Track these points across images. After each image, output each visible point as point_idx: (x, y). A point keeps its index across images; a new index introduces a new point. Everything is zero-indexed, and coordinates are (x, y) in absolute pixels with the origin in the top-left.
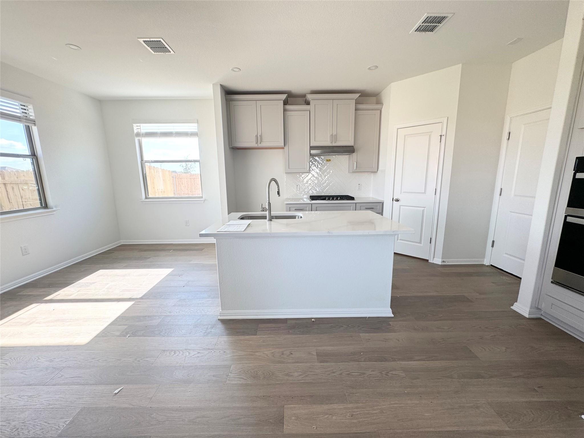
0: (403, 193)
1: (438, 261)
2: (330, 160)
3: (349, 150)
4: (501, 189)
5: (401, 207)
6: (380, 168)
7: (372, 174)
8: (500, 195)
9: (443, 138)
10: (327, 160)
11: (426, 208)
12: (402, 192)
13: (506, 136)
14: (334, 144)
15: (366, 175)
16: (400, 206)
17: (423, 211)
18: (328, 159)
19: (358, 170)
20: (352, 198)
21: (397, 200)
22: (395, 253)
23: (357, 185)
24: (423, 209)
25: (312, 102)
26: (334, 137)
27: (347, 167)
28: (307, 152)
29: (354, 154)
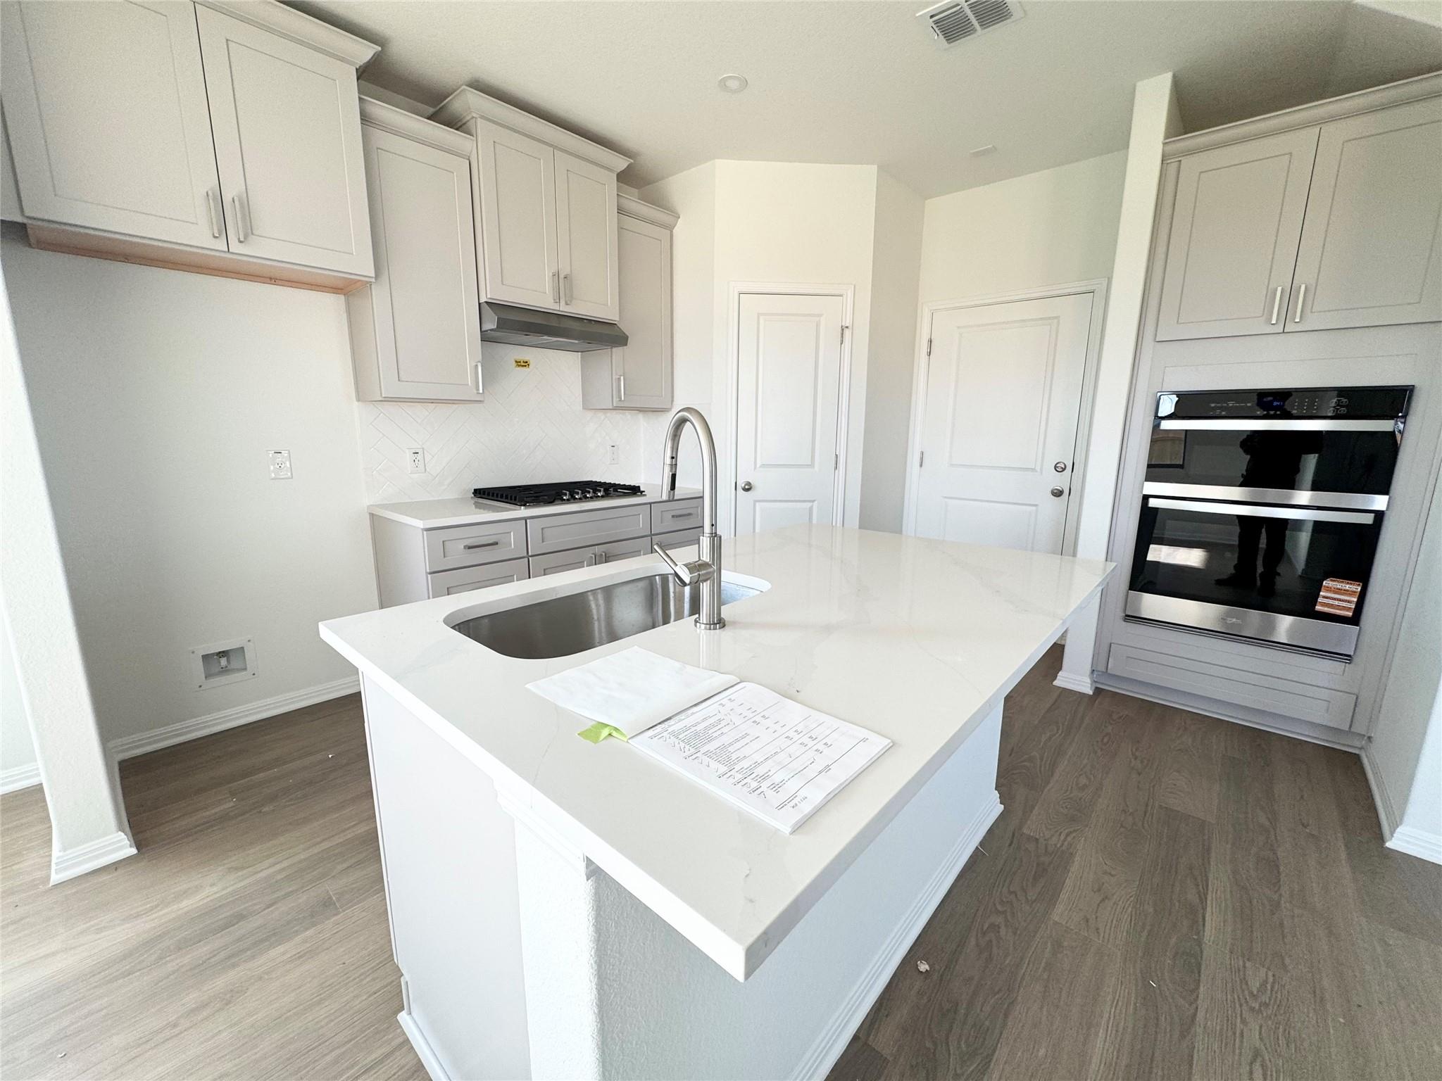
0: (760, 467)
2: (526, 364)
4: (922, 453)
5: (757, 504)
6: (677, 400)
7: (641, 416)
8: (921, 466)
9: (847, 333)
10: (517, 362)
11: (816, 502)
12: (758, 466)
13: (925, 347)
14: (563, 308)
16: (755, 501)
17: (812, 511)
18: (521, 358)
19: (629, 401)
20: (635, 490)
21: (748, 488)
23: (609, 448)
24: (810, 504)
25: (481, 127)
26: (564, 283)
27: (579, 391)
28: (470, 326)
29: (618, 351)
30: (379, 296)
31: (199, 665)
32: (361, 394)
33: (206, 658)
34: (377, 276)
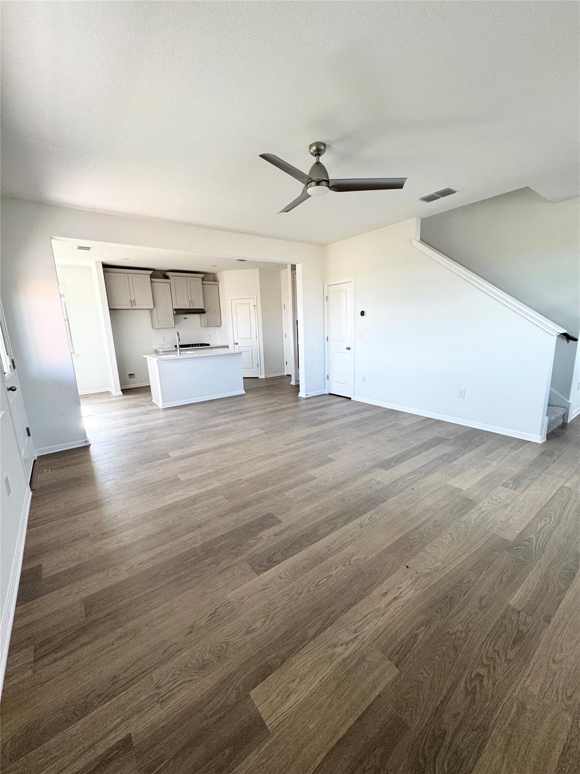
0: (239, 339)
1: (263, 377)
2: (186, 318)
3: (201, 312)
6: (222, 324)
7: (217, 327)
8: (286, 337)
9: (256, 307)
10: (184, 318)
11: (253, 347)
13: (283, 307)
14: (191, 308)
15: (213, 328)
16: (239, 347)
17: (252, 349)
19: (209, 325)
20: (208, 345)
21: (237, 344)
22: (244, 378)
23: (208, 335)
24: (251, 348)
25: (171, 277)
26: (191, 302)
27: (199, 323)
28: (171, 312)
29: (204, 314)
30: (155, 311)
31: (128, 376)
32: (153, 328)
33: (129, 375)
34: (154, 307)
